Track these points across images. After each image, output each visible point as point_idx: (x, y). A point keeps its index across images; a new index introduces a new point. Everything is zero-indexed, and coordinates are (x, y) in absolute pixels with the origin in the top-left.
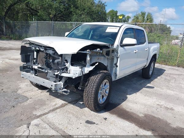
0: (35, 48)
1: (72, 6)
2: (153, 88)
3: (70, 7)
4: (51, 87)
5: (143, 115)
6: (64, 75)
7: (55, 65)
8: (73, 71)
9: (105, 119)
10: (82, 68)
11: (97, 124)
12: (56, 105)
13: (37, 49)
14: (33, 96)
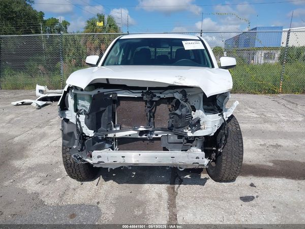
0: (114, 93)
4: (197, 161)
7: (182, 119)
8: (210, 122)
9: (252, 185)
10: (222, 115)
11: (257, 197)
12: (160, 196)
13: (118, 95)
14: (94, 197)
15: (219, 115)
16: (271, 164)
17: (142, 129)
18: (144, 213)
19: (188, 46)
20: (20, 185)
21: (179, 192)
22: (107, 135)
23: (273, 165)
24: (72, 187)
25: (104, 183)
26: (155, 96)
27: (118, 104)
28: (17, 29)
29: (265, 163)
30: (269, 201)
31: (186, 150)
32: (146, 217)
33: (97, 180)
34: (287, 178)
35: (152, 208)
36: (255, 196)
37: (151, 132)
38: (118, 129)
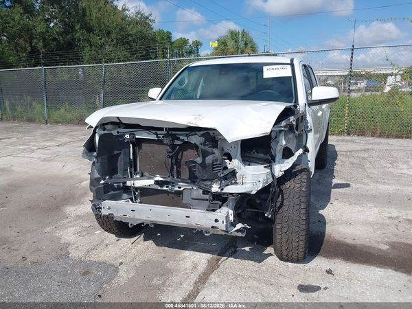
0: (132, 134)
1: (77, 27)
2: (348, 186)
3: (73, 28)
4: (215, 224)
5: (388, 247)
6: (230, 189)
7: (207, 168)
8: (250, 176)
9: (329, 272)
10: (270, 167)
11: (326, 288)
12: (195, 267)
13: (137, 137)
14: (121, 257)
15: (265, 167)
16: (385, 247)
17: (158, 178)
18: (164, 284)
19: (268, 73)
20: (57, 233)
21: (221, 266)
22: (126, 183)
23: (388, 249)
24: (106, 242)
25: (142, 242)
26: (178, 139)
27: (140, 148)
28: (132, 55)
29: (375, 245)
30: (341, 297)
31: (214, 210)
32: (162, 288)
33: (135, 238)
34: (395, 270)
35: (175, 279)
36: (323, 286)
37: (173, 184)
38: (138, 176)
